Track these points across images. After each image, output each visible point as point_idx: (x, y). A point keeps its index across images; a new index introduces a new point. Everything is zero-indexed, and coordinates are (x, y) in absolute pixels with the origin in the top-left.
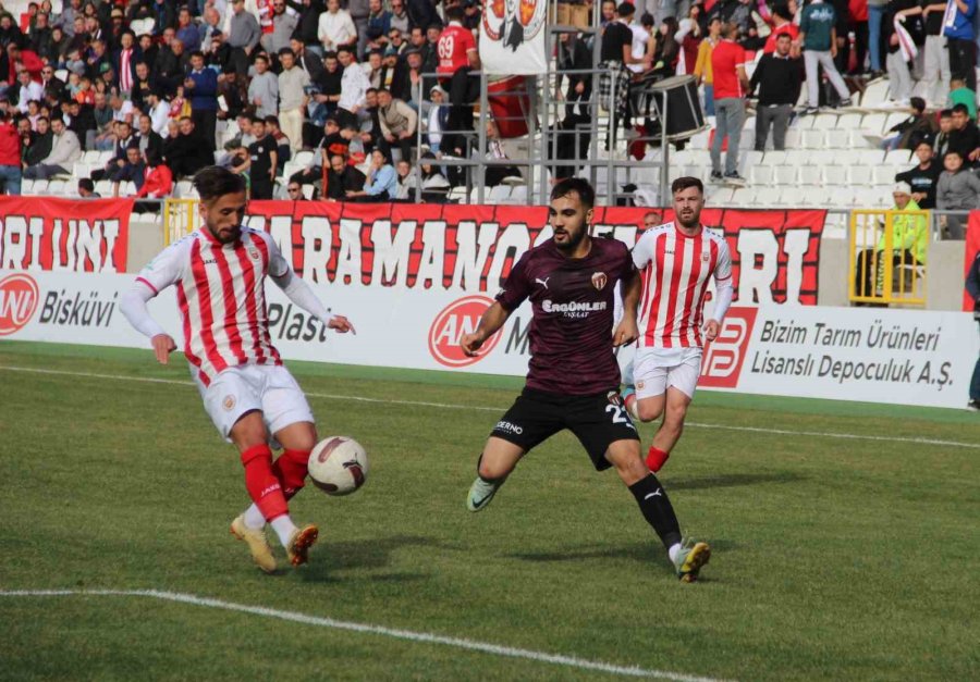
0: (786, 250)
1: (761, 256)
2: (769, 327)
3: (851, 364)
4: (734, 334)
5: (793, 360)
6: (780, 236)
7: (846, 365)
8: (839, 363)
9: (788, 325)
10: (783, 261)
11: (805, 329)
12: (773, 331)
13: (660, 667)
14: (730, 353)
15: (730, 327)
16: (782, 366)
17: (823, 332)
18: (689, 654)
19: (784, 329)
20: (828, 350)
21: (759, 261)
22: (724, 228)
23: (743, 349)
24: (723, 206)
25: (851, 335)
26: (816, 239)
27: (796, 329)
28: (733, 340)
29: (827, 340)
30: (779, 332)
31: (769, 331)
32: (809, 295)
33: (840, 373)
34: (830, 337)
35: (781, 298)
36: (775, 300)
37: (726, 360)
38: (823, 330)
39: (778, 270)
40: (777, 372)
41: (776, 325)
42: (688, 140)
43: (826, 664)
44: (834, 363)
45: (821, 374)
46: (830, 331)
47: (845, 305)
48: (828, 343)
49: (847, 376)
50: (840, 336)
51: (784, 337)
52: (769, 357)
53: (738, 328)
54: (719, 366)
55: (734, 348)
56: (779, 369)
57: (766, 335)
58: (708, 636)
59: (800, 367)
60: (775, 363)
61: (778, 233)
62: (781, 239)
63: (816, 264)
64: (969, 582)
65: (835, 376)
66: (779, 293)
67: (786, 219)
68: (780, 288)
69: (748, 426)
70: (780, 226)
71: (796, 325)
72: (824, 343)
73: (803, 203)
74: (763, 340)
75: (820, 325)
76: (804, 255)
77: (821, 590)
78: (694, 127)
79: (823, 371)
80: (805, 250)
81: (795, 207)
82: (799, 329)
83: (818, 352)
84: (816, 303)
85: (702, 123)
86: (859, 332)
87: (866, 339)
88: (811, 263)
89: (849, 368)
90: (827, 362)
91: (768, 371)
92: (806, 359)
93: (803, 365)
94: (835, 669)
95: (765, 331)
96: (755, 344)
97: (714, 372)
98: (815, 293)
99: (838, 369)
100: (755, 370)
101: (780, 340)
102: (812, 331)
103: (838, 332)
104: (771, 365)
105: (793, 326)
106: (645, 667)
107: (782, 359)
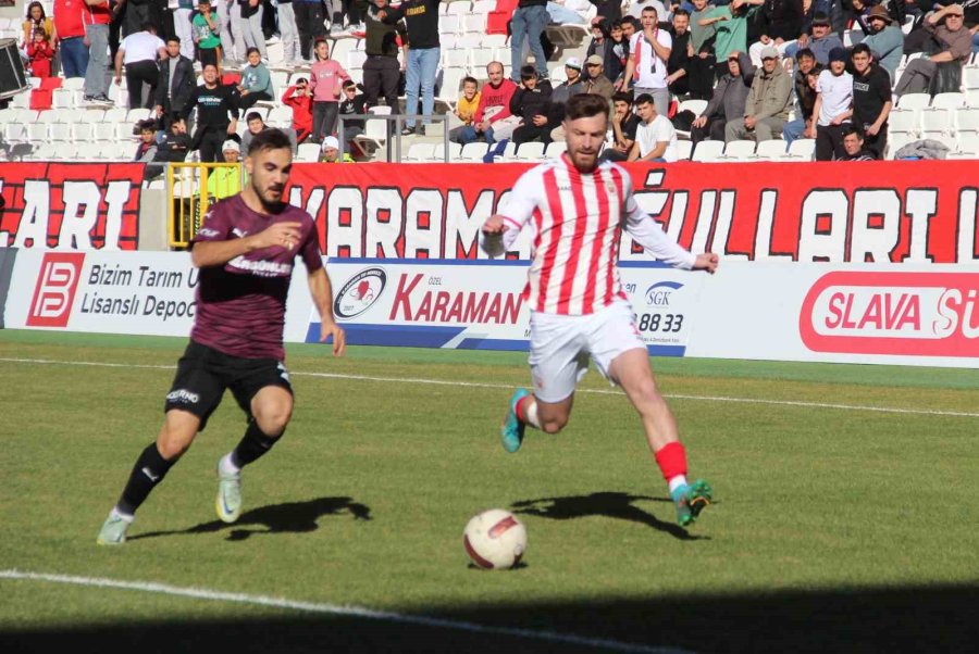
0: (107, 200)
1: (85, 205)
2: (96, 271)
3: (174, 303)
4: (63, 278)
5: (120, 301)
6: (103, 188)
7: (169, 304)
8: (163, 303)
9: (114, 269)
10: (103, 210)
11: (130, 273)
12: (100, 275)
13: (33, 569)
14: (60, 296)
15: (60, 272)
16: (109, 306)
17: (147, 274)
18: (60, 559)
19: (111, 272)
20: (152, 291)
21: (81, 211)
22: (48, 180)
23: (73, 291)
24: (47, 160)
25: (173, 277)
26: (137, 190)
27: (121, 273)
28: (62, 284)
29: (151, 282)
30: (106, 275)
31: (96, 275)
32: (129, 240)
33: (164, 311)
34: (153, 279)
35: (98, 243)
36: (94, 245)
37: (57, 302)
38: (147, 273)
39: (98, 219)
40: (105, 312)
41: (102, 269)
42: (11, 99)
43: (185, 561)
44: (157, 303)
45: (146, 313)
46: (153, 273)
47: (166, 250)
48: (152, 285)
49: (170, 315)
50: (162, 278)
51: (111, 280)
52: (97, 298)
53: (67, 272)
54: (50, 308)
55: (64, 290)
56: (107, 309)
57: (94, 278)
58: (75, 542)
59: (127, 307)
60: (103, 304)
61: (101, 184)
62: (104, 190)
63: (137, 213)
64: (302, 488)
65: (160, 314)
66: (98, 238)
67: (107, 172)
68: (99, 234)
69: (83, 361)
70: (102, 179)
71: (121, 269)
72: (148, 285)
73: (122, 157)
74: (92, 282)
75: (144, 268)
76: (126, 204)
77: (173, 500)
78: (17, 87)
79: (148, 310)
80: (125, 200)
81: (116, 161)
82: (124, 272)
83: (143, 292)
84: (136, 248)
85: (24, 83)
86: (180, 274)
87: (187, 279)
88: (131, 211)
89: (171, 307)
90: (151, 301)
91: (97, 311)
92: (132, 300)
93: (129, 305)
94: (193, 565)
95: (93, 274)
96: (84, 286)
97: (46, 313)
98: (136, 239)
99: (162, 308)
100: (85, 311)
101: (107, 283)
102: (137, 274)
103: (161, 274)
104: (99, 306)
105: (119, 270)
106: (22, 570)
107: (109, 300)
